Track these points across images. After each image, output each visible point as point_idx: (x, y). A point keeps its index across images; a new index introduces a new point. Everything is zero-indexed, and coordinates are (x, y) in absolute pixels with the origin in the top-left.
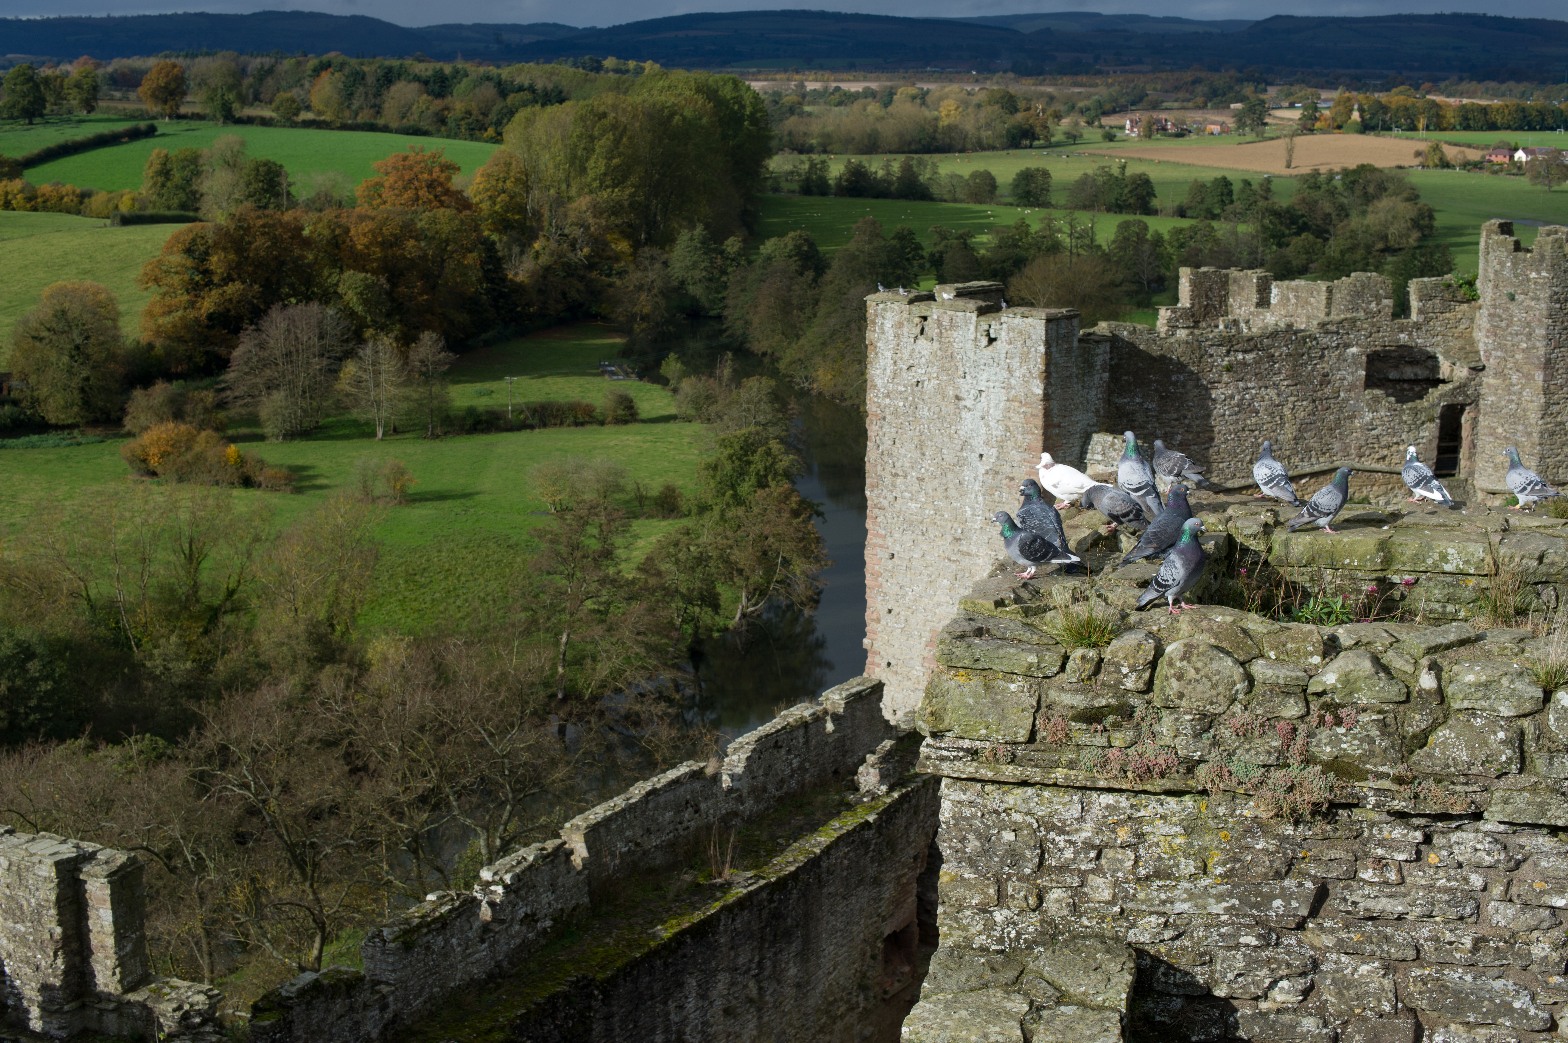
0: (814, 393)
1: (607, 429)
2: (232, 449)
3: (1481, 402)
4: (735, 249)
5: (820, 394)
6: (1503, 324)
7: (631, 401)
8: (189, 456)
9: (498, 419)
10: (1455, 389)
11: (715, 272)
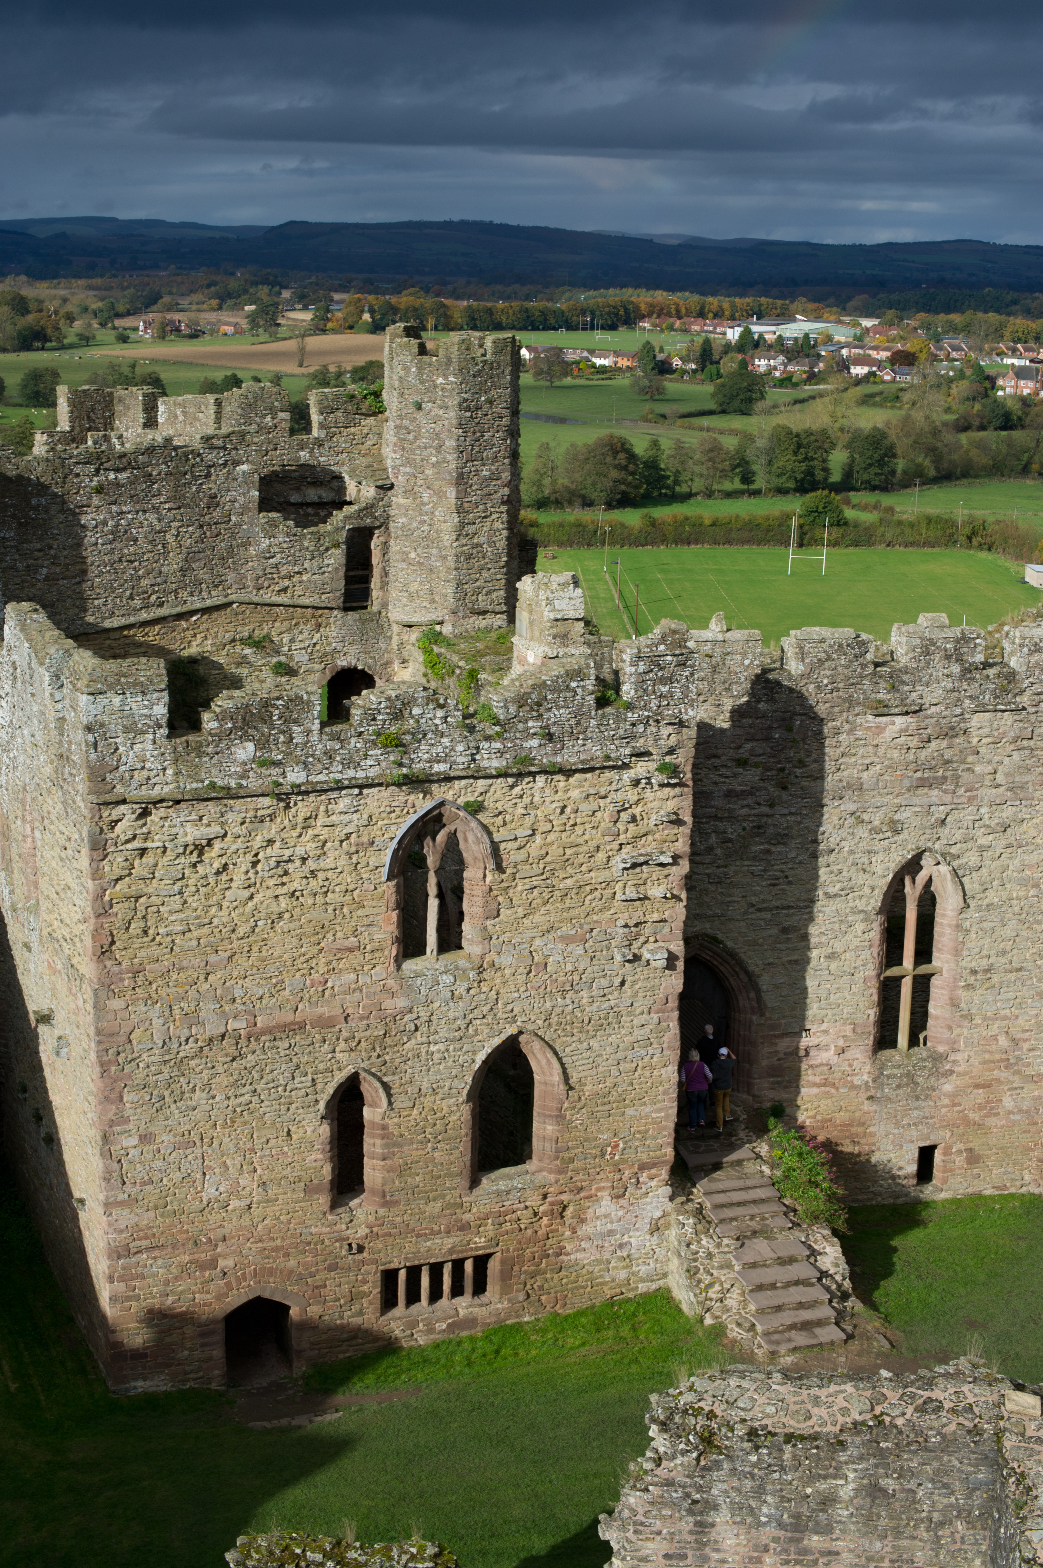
3: (392, 524)
6: (411, 437)
10: (361, 510)
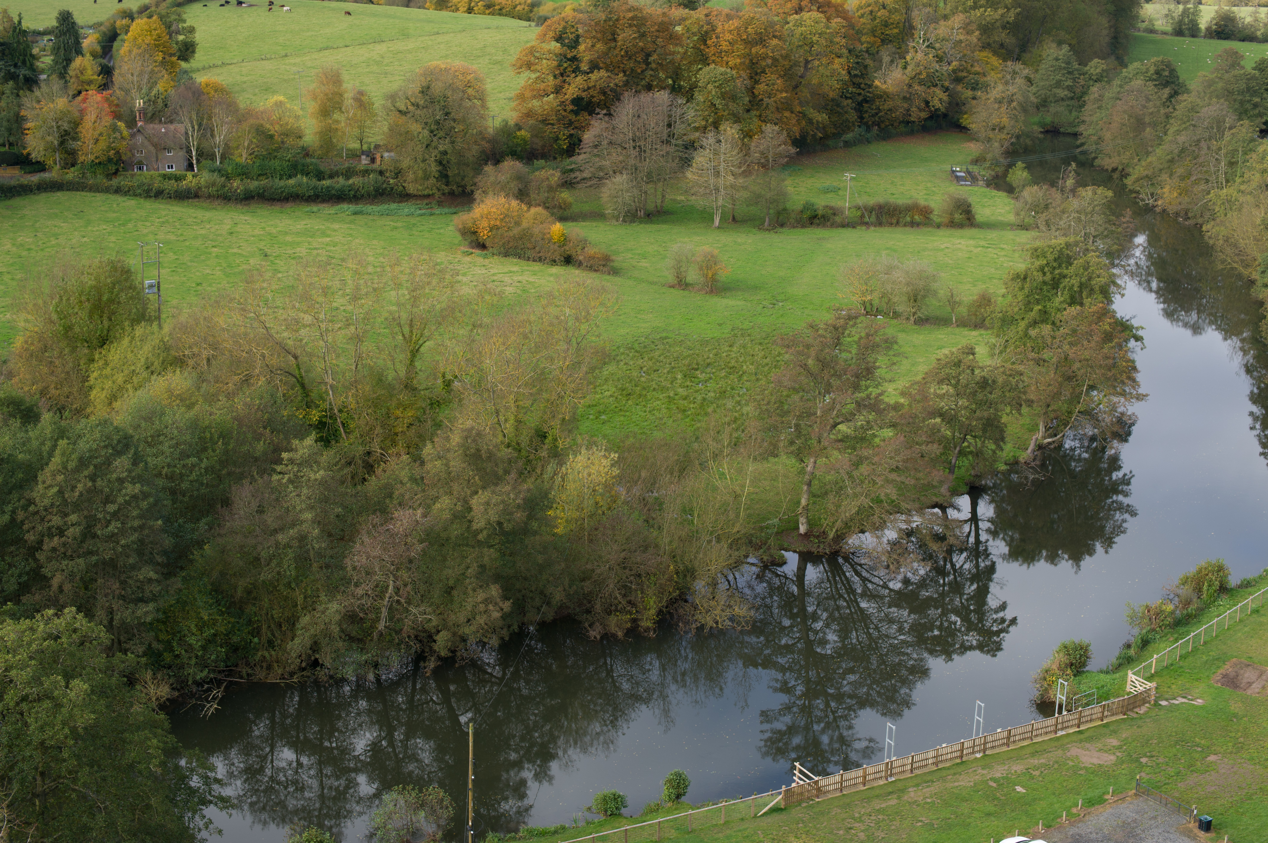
0: (1158, 210)
1: (943, 232)
2: (557, 228)
4: (1098, 70)
5: (1164, 211)
7: (969, 205)
8: (516, 231)
9: (834, 214)
11: (1078, 90)
